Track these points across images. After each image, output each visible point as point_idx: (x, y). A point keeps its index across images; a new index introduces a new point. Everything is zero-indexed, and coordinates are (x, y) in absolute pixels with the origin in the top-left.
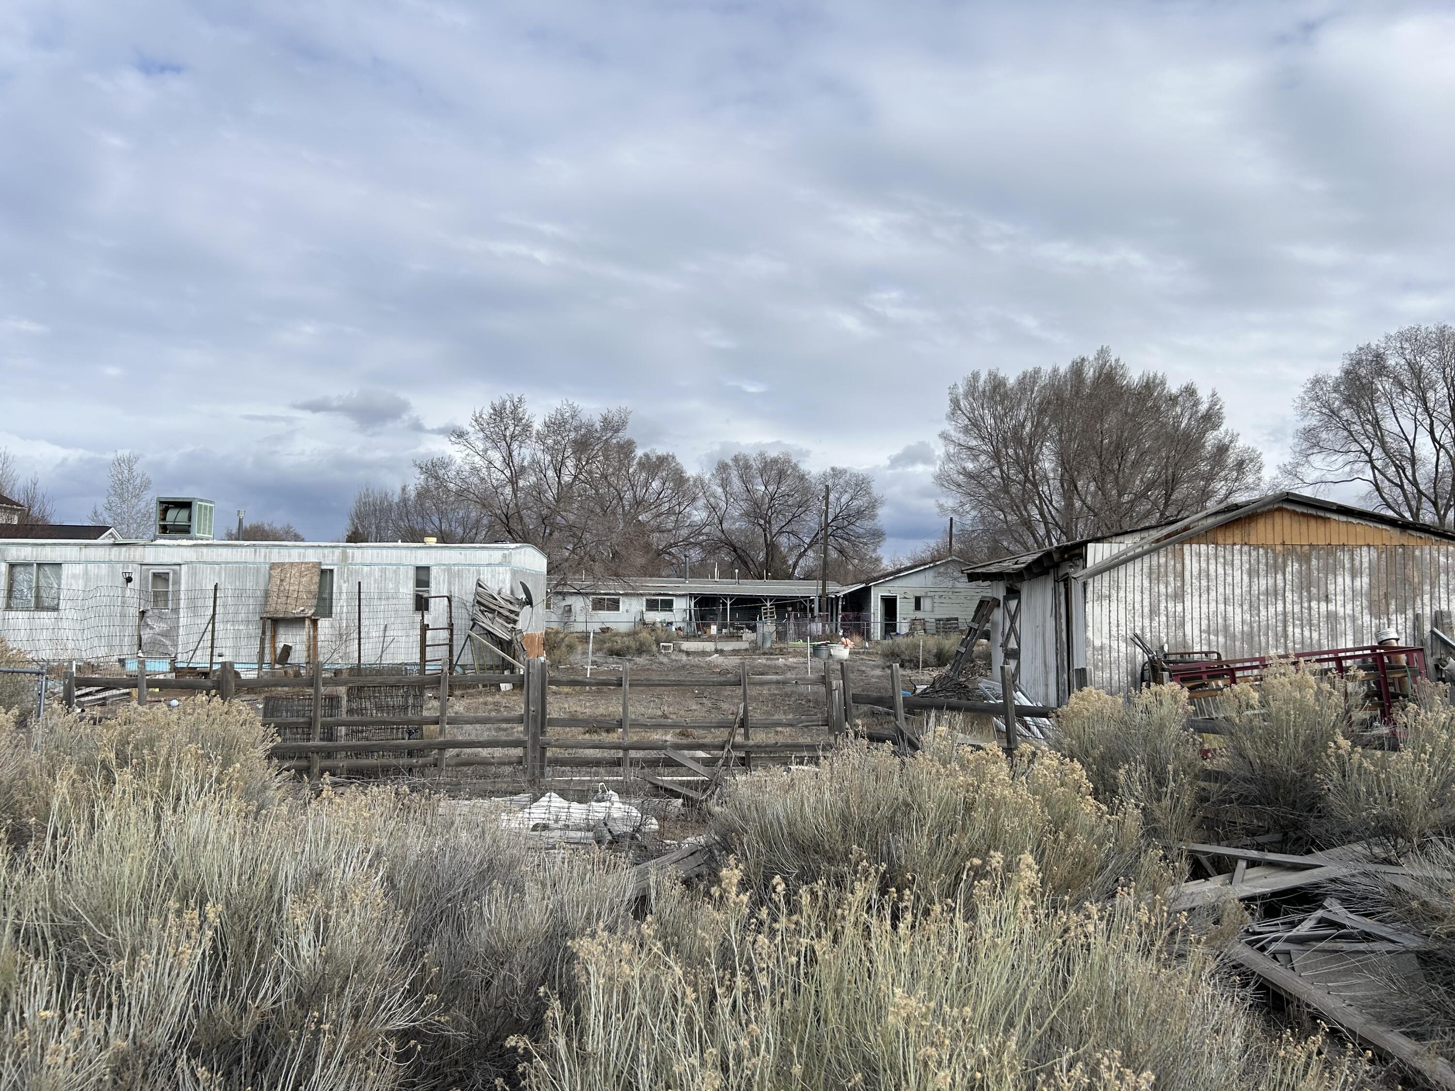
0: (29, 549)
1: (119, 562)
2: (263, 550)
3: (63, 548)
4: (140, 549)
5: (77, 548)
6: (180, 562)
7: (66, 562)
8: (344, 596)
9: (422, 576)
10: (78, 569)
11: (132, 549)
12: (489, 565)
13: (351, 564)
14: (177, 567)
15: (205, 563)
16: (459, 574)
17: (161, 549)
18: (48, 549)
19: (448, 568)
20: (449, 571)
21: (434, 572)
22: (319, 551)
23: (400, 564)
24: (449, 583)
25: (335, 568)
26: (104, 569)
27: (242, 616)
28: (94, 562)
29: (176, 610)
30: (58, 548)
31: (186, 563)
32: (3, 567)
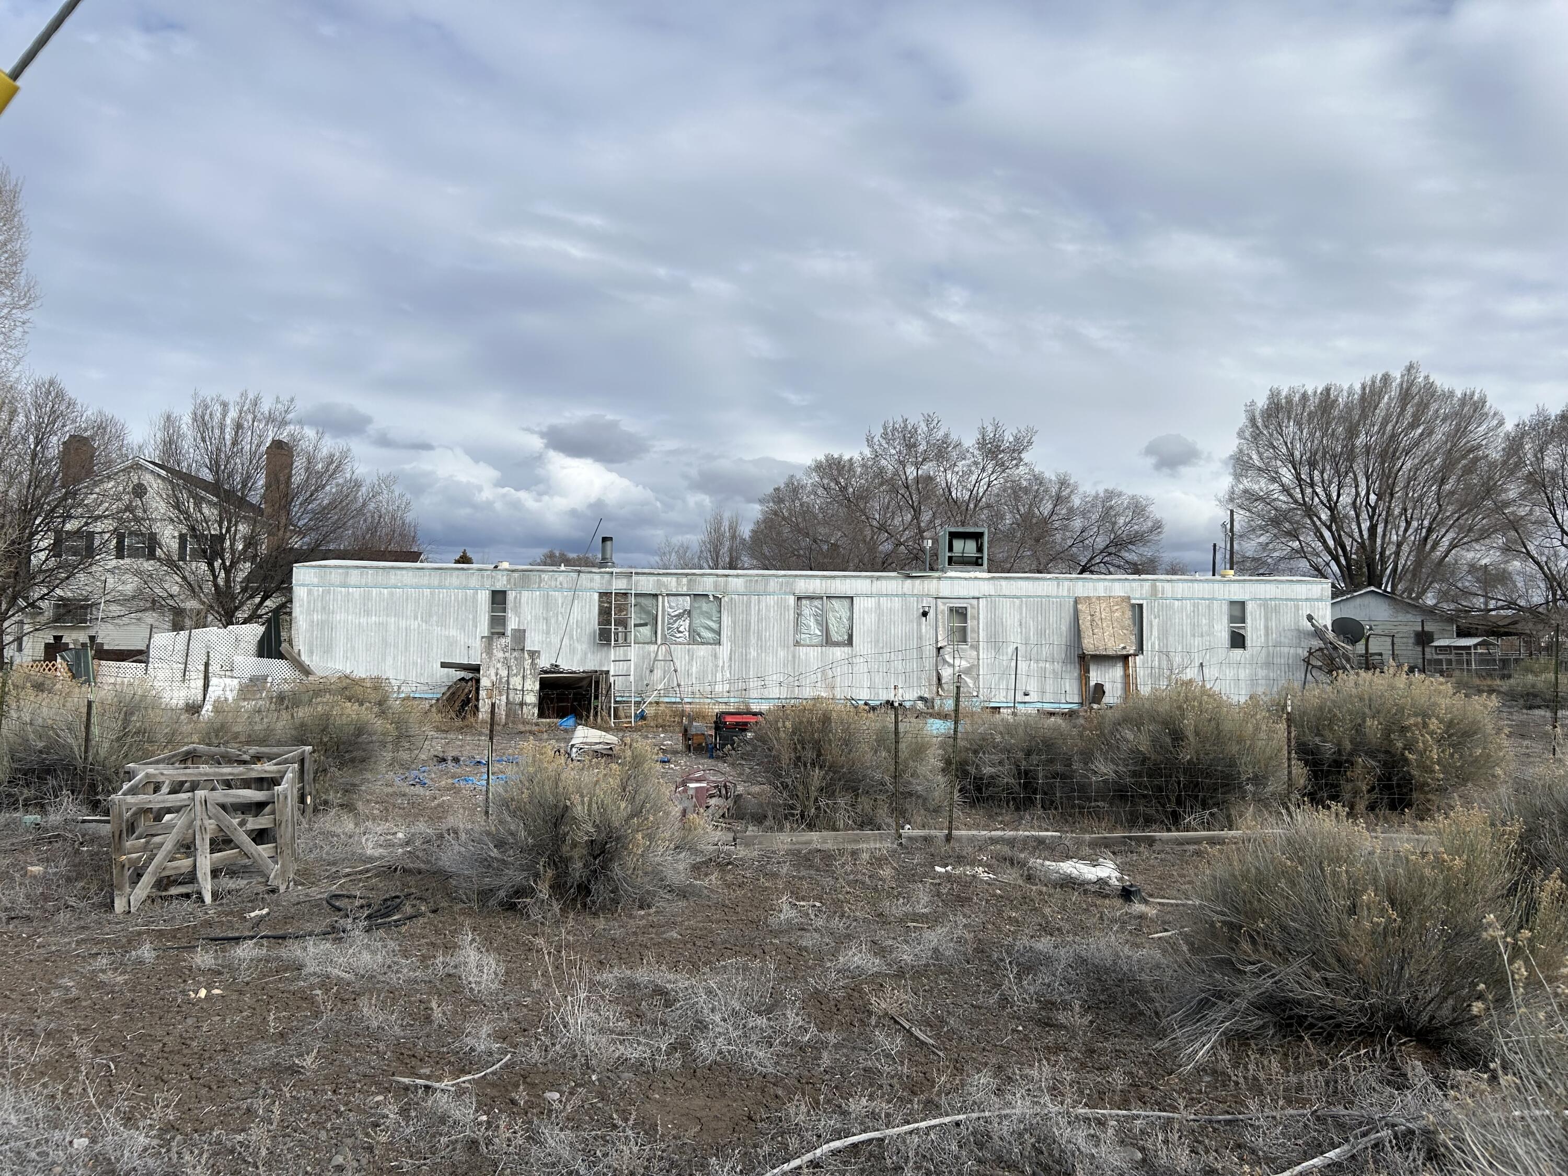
0: (818, 581)
1: (913, 595)
2: (1066, 583)
3: (853, 580)
4: (935, 581)
5: (869, 581)
6: (977, 595)
7: (858, 595)
8: (1155, 633)
9: (1238, 611)
10: (871, 603)
11: (926, 582)
12: (1307, 600)
13: (1162, 598)
14: (975, 602)
15: (1005, 596)
16: (1276, 610)
17: (956, 582)
18: (838, 581)
19: (1264, 603)
20: (1266, 607)
21: (1250, 607)
22: (1127, 584)
23: (1213, 599)
24: (1266, 619)
25: (1144, 602)
26: (897, 603)
27: (1045, 651)
28: (887, 595)
29: (976, 648)
30: (848, 581)
31: (985, 597)
32: (791, 600)
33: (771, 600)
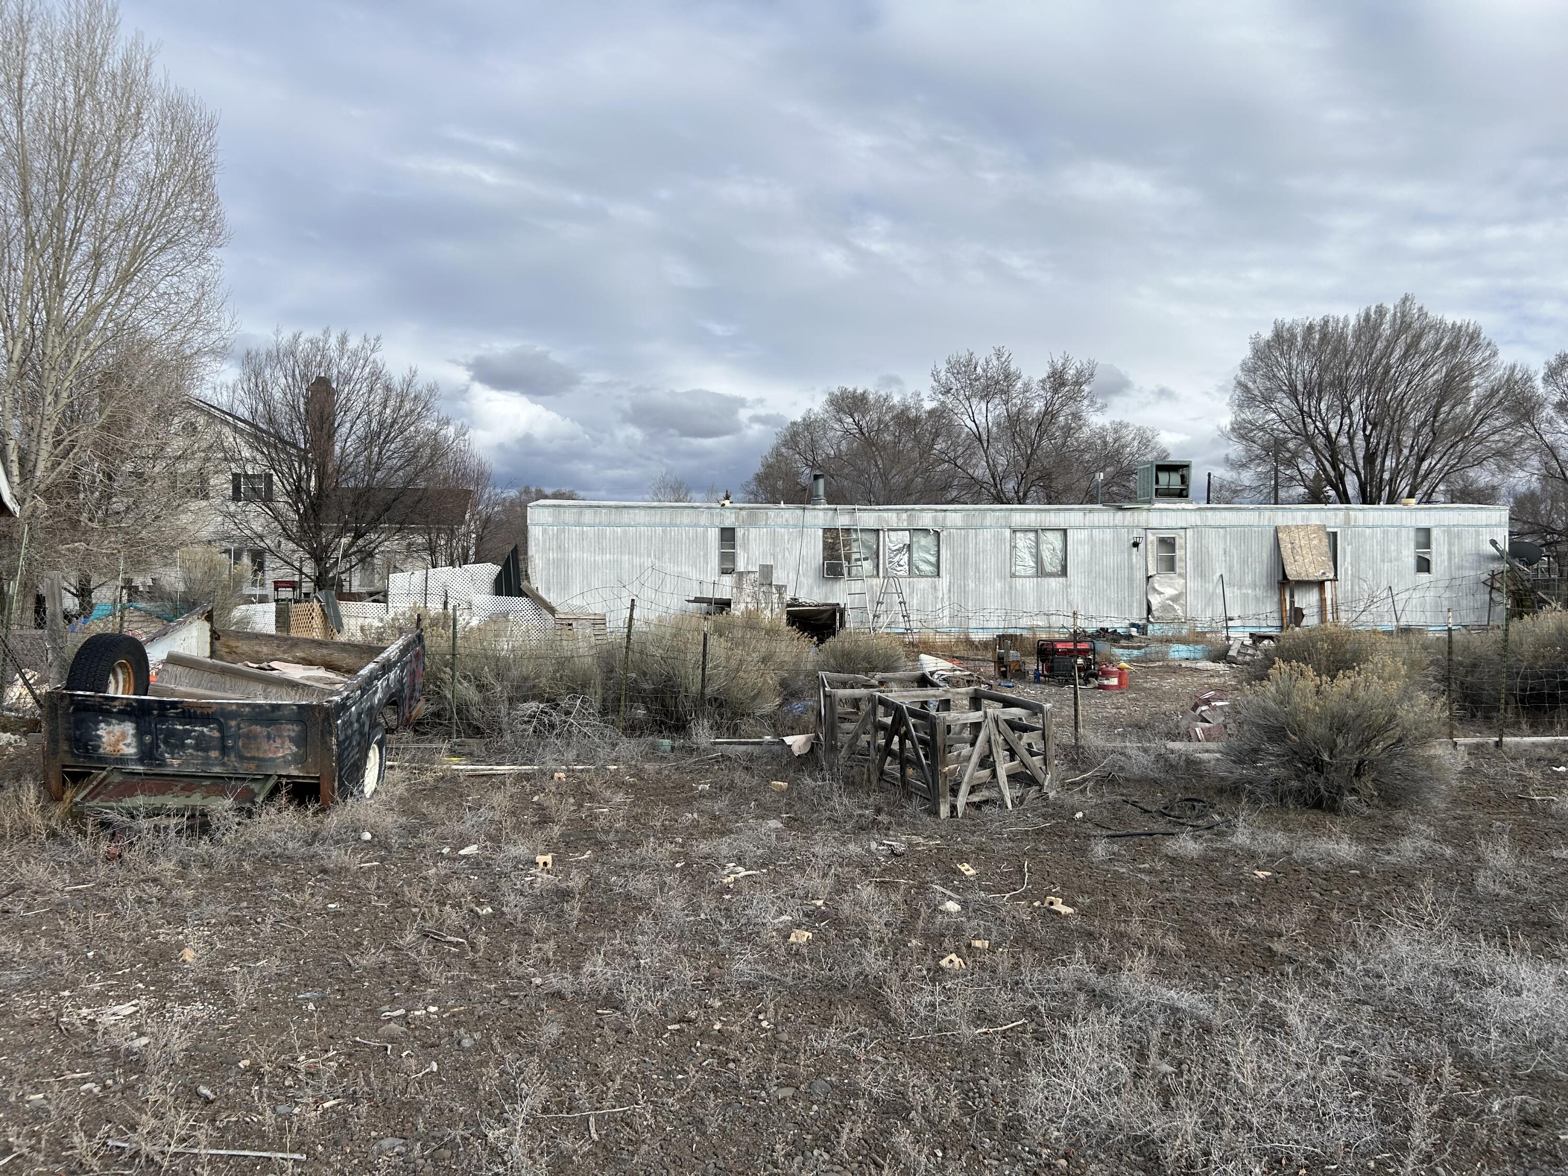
0: (1033, 515)
1: (1123, 527)
2: (1267, 513)
3: (1067, 513)
4: (1144, 513)
5: (1081, 514)
6: (1184, 525)
7: (1071, 527)
8: (1348, 559)
9: (1424, 537)
10: (1083, 535)
11: (1136, 513)
12: (1487, 526)
13: (1354, 526)
14: (1182, 532)
15: (1210, 526)
16: (1459, 536)
17: (1164, 513)
18: (1052, 514)
19: (1448, 529)
20: (1449, 533)
21: (1435, 533)
22: (1323, 513)
23: (1401, 526)
24: (1450, 544)
25: (1338, 530)
26: (1108, 535)
27: (1249, 578)
28: (1099, 527)
29: (1183, 576)
30: (1062, 514)
31: (1192, 527)
32: (1007, 532)
33: (988, 534)
